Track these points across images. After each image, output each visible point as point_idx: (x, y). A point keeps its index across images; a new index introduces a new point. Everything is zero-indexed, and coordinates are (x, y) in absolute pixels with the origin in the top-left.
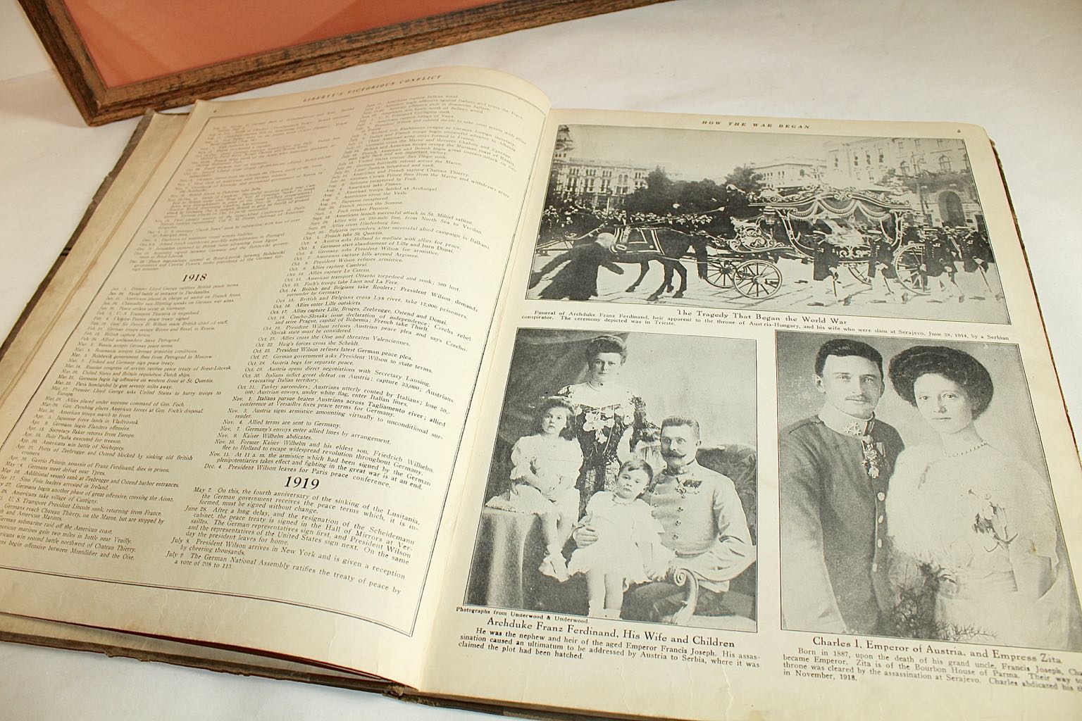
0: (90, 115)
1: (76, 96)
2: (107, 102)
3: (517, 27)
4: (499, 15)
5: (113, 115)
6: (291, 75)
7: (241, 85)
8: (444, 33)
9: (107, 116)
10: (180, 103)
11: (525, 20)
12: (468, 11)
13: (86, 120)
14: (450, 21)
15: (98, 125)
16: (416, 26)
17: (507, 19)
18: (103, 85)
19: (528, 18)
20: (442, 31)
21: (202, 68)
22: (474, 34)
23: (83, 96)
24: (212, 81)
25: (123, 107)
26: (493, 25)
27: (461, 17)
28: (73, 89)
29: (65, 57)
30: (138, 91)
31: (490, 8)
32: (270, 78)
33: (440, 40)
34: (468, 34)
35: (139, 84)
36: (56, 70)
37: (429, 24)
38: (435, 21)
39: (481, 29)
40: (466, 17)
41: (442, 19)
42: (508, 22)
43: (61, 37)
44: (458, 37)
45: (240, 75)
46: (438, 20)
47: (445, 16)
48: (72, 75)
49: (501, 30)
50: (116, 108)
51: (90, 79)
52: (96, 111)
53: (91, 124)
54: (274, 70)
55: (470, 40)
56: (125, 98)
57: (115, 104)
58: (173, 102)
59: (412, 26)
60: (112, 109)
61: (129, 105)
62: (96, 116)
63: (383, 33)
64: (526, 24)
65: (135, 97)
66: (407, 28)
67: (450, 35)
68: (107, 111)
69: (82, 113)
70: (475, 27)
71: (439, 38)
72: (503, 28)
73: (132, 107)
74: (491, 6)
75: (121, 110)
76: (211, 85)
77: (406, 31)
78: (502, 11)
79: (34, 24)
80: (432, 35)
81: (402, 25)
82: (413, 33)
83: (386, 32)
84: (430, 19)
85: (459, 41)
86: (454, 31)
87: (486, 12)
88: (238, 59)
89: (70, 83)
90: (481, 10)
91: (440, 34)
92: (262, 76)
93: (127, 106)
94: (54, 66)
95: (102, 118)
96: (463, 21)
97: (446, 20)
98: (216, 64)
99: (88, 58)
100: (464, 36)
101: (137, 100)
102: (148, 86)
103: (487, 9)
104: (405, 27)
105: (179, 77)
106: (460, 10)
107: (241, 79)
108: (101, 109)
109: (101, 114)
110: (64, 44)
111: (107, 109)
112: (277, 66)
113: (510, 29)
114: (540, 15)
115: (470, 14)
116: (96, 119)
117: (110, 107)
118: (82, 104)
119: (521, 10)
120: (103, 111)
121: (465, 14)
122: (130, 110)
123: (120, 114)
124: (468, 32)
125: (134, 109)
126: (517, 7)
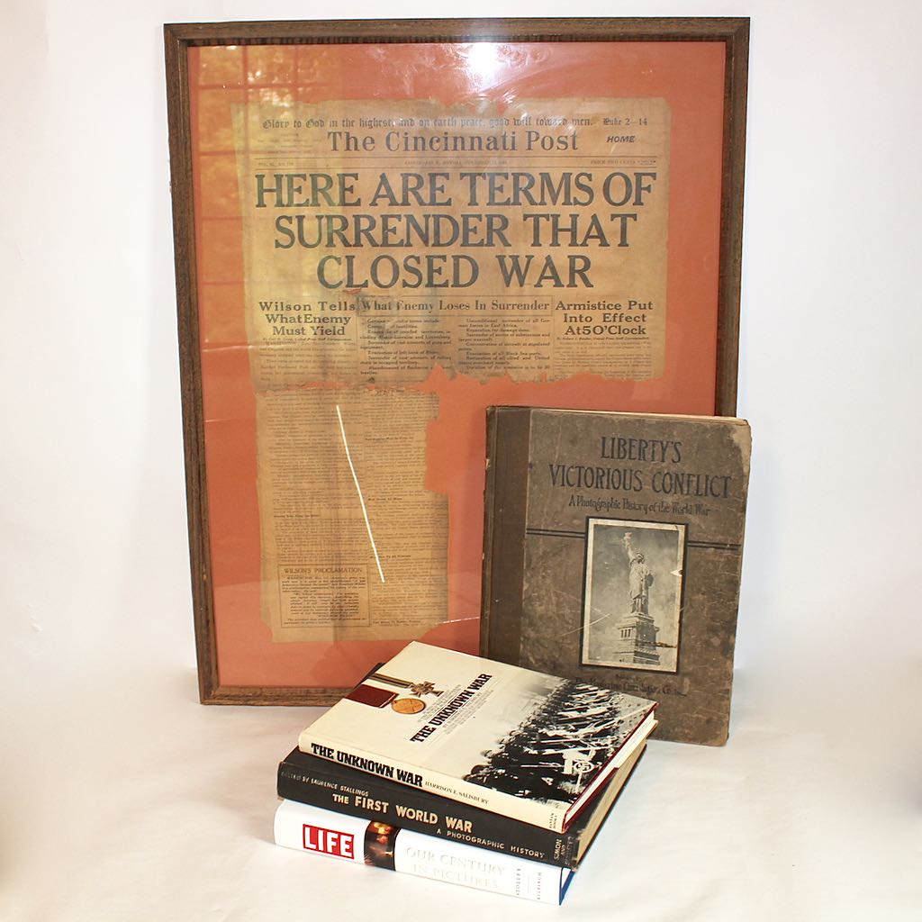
0: (205, 698)
1: (201, 685)
2: (217, 693)
5: (216, 701)
6: (324, 703)
7: (294, 702)
9: (213, 701)
10: (256, 704)
13: (201, 700)
15: (206, 704)
18: (219, 682)
21: (275, 687)
23: (205, 687)
24: (278, 696)
25: (224, 698)
28: (201, 681)
30: (235, 691)
32: (312, 702)
35: (237, 688)
36: (197, 669)
45: (295, 696)
48: (204, 675)
50: (220, 697)
51: (213, 678)
52: (208, 696)
53: (202, 703)
56: (228, 693)
57: (221, 695)
58: (252, 703)
60: (218, 698)
62: (207, 699)
65: (233, 694)
68: (214, 698)
69: (201, 696)
75: (221, 699)
76: (277, 698)
79: (197, 644)
88: (296, 688)
89: (201, 678)
93: (226, 698)
94: (197, 666)
95: (210, 701)
98: (285, 687)
99: (217, 667)
101: (233, 696)
102: (243, 690)
105: (261, 689)
107: (295, 698)
108: (212, 696)
109: (210, 699)
110: (208, 657)
116: (206, 701)
117: (217, 696)
118: (203, 691)
123: (220, 701)
125: (229, 701)
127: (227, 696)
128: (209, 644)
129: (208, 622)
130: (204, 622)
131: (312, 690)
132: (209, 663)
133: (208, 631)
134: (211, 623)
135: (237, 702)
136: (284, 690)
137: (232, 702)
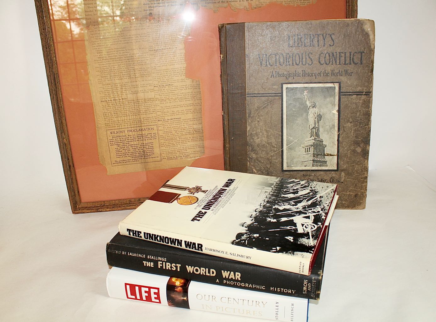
0: (74, 210)
1: (71, 203)
2: (80, 206)
5: (80, 211)
7: (123, 208)
10: (103, 211)
13: (72, 211)
15: (75, 213)
18: (80, 200)
21: (112, 200)
23: (74, 204)
24: (114, 205)
25: (85, 209)
28: (71, 201)
29: (71, 190)
30: (91, 204)
35: (91, 202)
43: (73, 184)
45: (123, 204)
48: (72, 196)
51: (77, 198)
52: (76, 209)
53: (73, 213)
54: (134, 204)
56: (86, 206)
57: (83, 207)
58: (100, 210)
65: (89, 206)
69: (72, 209)
75: (83, 210)
76: (114, 206)
79: (66, 180)
88: (124, 199)
89: (71, 199)
92: (130, 206)
95: (77, 211)
98: (117, 200)
99: (78, 192)
102: (94, 204)
105: (104, 202)
107: (123, 206)
108: (78, 208)
109: (77, 210)
110: (73, 187)
111: (80, 209)
112: (136, 203)
118: (73, 206)
123: (83, 211)
125: (88, 210)
128: (72, 179)
129: (70, 167)
130: (68, 167)
131: (133, 200)
132: (74, 190)
133: (71, 172)
134: (72, 167)
135: (92, 211)
136: (117, 202)
137: (90, 211)
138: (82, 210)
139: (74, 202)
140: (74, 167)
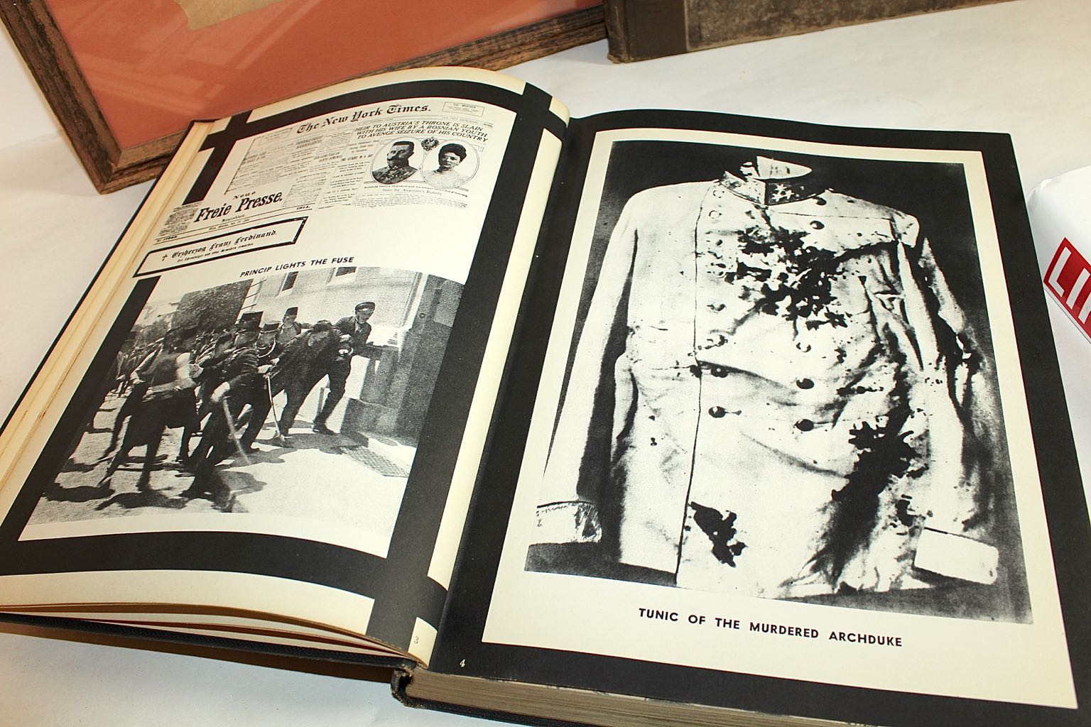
0: (102, 181)
1: (85, 160)
2: (123, 164)
3: (572, 44)
4: (555, 31)
5: (127, 179)
8: (494, 56)
9: (121, 181)
11: (581, 34)
12: (520, 30)
13: (97, 187)
14: (501, 42)
15: (110, 191)
16: (464, 51)
17: (563, 36)
18: (116, 144)
19: (584, 33)
20: (492, 54)
22: (526, 55)
23: (94, 160)
25: (139, 169)
26: (546, 43)
27: (514, 36)
28: (83, 154)
29: (74, 117)
30: (158, 149)
31: (545, 25)
33: (490, 64)
34: (520, 56)
35: (158, 141)
36: (64, 132)
37: (479, 47)
38: (485, 43)
39: (535, 49)
40: (520, 37)
41: (493, 41)
42: (563, 38)
43: (71, 95)
44: (509, 60)
46: (489, 42)
47: (496, 37)
48: (81, 137)
49: (555, 48)
50: (133, 170)
51: (103, 139)
52: (107, 175)
53: (101, 191)
55: (523, 61)
56: (143, 158)
57: (131, 166)
59: (460, 51)
60: (126, 172)
61: (146, 167)
62: (108, 182)
63: (429, 61)
64: (582, 39)
65: (154, 156)
66: (455, 54)
67: (501, 58)
68: (121, 174)
69: (93, 180)
70: (528, 47)
71: (489, 61)
72: (557, 45)
73: (150, 168)
74: (546, 22)
75: (135, 173)
77: (455, 57)
78: (557, 26)
79: (40, 83)
80: (482, 59)
81: (449, 51)
82: (462, 59)
83: (433, 59)
84: (479, 42)
85: (511, 64)
86: (505, 53)
87: (539, 29)
89: (79, 147)
90: (535, 28)
91: (490, 58)
93: (143, 168)
94: (62, 128)
95: (115, 183)
96: (516, 41)
97: (497, 41)
99: (101, 116)
100: (515, 57)
103: (541, 27)
104: (453, 53)
106: (512, 30)
108: (116, 172)
109: (113, 179)
110: (75, 102)
111: (121, 172)
113: (565, 46)
114: (596, 28)
115: (523, 33)
116: (108, 185)
117: (125, 169)
118: (93, 169)
119: (578, 24)
120: (117, 175)
121: (518, 33)
122: (145, 172)
123: (135, 177)
124: (519, 53)
125: (153, 169)
126: (574, 22)
127: (141, 164)
128: (62, 75)
129: (40, 29)
130: (33, 33)
132: (81, 113)
133: (50, 49)
134: (49, 30)
138: (129, 175)
139: (94, 155)
140: (55, 26)
